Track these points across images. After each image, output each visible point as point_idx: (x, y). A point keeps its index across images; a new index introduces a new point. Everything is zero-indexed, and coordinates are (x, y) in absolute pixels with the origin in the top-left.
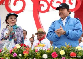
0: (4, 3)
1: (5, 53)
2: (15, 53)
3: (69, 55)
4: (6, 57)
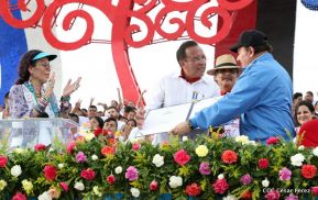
0: (40, 23)
1: (55, 152)
2: (81, 153)
3: (219, 158)
4: (59, 162)
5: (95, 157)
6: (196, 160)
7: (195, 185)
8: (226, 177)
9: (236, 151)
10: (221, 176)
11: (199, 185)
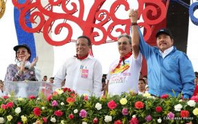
0: (42, 30)
1: (40, 100)
2: (55, 101)
3: (133, 105)
4: (42, 106)
5: (62, 104)
6: (120, 106)
7: (119, 121)
8: (137, 117)
9: (143, 102)
10: (134, 116)
11: (121, 121)
